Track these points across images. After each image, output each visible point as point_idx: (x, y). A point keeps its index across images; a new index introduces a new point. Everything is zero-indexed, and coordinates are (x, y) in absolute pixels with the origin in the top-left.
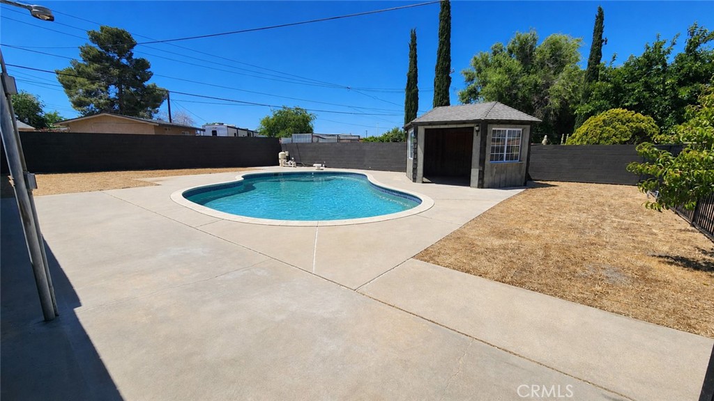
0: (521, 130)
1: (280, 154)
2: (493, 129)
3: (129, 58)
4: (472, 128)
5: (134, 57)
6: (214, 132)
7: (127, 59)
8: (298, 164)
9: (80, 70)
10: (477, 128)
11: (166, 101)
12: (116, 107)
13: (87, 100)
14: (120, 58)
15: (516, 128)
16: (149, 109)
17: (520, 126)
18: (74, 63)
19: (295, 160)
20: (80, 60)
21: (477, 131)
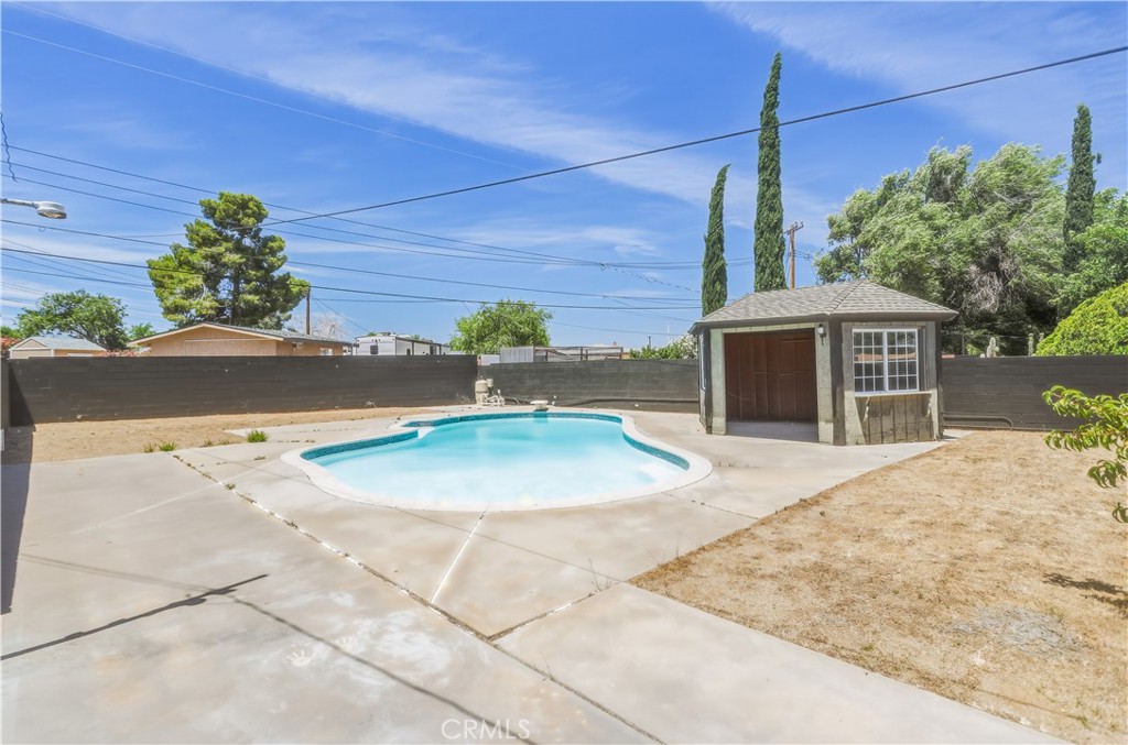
0: (915, 330)
1: (478, 383)
2: (854, 330)
3: (255, 236)
4: (812, 331)
5: (262, 235)
6: (374, 349)
7: (253, 237)
8: (508, 402)
9: (182, 258)
10: (821, 330)
11: (303, 302)
12: (228, 313)
13: (186, 303)
14: (243, 237)
15: (903, 327)
16: (278, 313)
17: (913, 323)
18: (176, 248)
19: (502, 394)
20: (185, 244)
21: (823, 336)
